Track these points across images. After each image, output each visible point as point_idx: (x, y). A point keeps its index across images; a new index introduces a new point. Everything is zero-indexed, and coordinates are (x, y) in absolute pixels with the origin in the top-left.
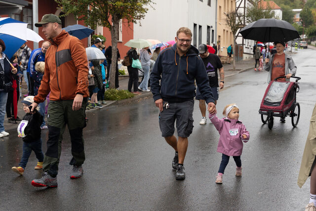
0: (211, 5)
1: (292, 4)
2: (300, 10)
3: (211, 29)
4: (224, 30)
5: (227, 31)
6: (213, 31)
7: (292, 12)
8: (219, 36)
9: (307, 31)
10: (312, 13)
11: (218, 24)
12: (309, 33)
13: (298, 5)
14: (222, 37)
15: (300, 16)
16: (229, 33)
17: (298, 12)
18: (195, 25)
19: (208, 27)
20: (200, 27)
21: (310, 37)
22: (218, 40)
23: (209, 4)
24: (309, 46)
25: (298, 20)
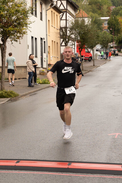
0: (43, 20)
1: (99, 12)
2: (108, 18)
3: (43, 40)
4: (52, 41)
5: (55, 42)
6: (45, 42)
7: (100, 20)
8: (49, 47)
9: (116, 39)
10: (119, 21)
11: (48, 36)
12: (118, 41)
13: (105, 13)
14: (51, 48)
15: (108, 24)
16: (56, 43)
17: (106, 20)
18: (32, 37)
19: (41, 39)
20: (36, 39)
21: (120, 45)
22: (48, 50)
23: (41, 19)
24: (119, 54)
25: (107, 28)
